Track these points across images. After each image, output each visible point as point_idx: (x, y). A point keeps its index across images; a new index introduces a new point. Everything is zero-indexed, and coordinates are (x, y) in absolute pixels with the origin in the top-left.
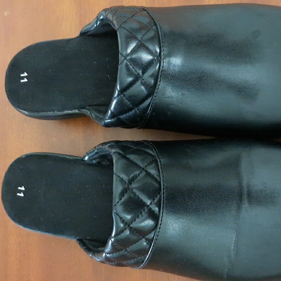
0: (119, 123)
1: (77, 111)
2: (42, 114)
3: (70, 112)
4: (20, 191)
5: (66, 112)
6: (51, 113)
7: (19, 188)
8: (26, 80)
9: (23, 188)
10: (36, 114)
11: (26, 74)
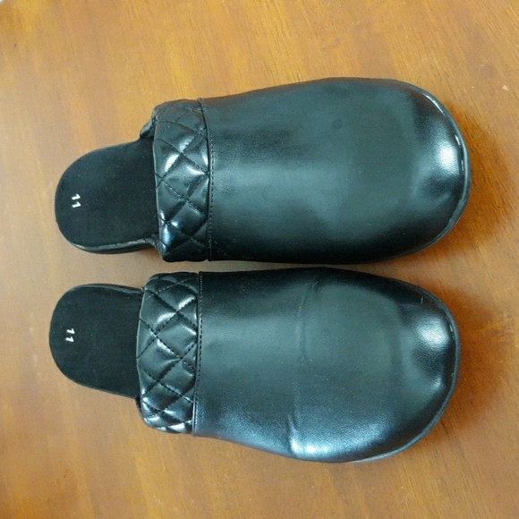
0: (171, 256)
1: (142, 241)
2: (101, 248)
3: (135, 243)
4: (69, 335)
5: (130, 243)
6: (112, 246)
7: (69, 331)
8: (78, 205)
9: (72, 332)
10: (95, 248)
11: (78, 197)
